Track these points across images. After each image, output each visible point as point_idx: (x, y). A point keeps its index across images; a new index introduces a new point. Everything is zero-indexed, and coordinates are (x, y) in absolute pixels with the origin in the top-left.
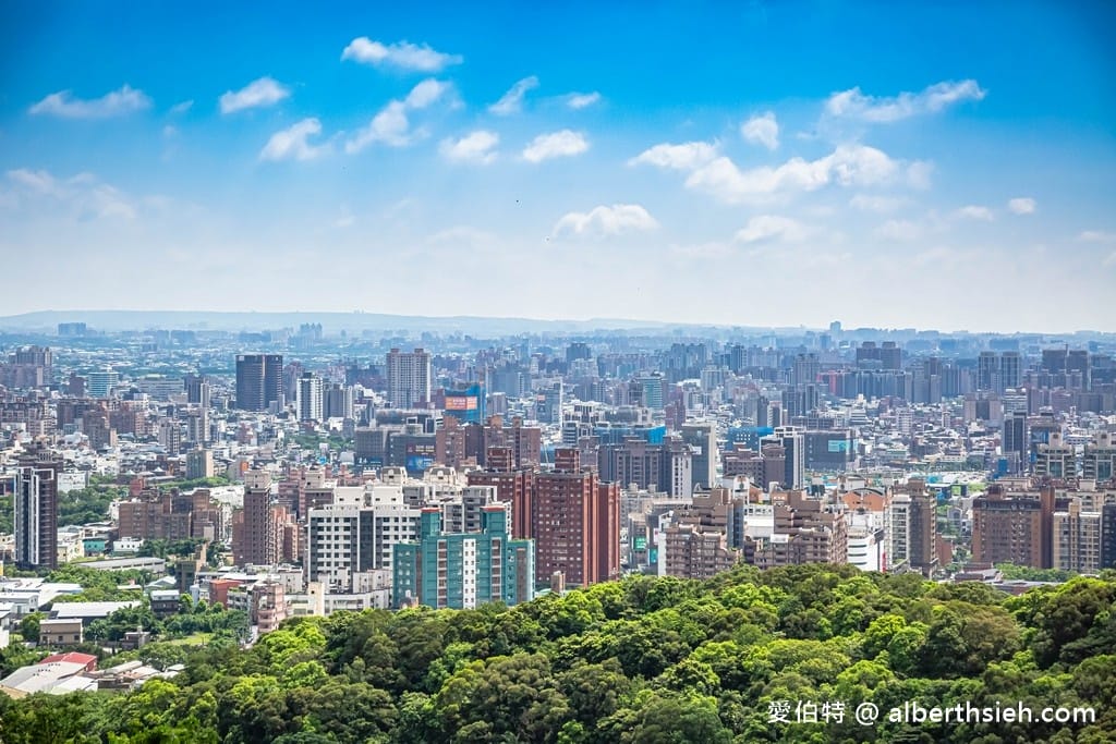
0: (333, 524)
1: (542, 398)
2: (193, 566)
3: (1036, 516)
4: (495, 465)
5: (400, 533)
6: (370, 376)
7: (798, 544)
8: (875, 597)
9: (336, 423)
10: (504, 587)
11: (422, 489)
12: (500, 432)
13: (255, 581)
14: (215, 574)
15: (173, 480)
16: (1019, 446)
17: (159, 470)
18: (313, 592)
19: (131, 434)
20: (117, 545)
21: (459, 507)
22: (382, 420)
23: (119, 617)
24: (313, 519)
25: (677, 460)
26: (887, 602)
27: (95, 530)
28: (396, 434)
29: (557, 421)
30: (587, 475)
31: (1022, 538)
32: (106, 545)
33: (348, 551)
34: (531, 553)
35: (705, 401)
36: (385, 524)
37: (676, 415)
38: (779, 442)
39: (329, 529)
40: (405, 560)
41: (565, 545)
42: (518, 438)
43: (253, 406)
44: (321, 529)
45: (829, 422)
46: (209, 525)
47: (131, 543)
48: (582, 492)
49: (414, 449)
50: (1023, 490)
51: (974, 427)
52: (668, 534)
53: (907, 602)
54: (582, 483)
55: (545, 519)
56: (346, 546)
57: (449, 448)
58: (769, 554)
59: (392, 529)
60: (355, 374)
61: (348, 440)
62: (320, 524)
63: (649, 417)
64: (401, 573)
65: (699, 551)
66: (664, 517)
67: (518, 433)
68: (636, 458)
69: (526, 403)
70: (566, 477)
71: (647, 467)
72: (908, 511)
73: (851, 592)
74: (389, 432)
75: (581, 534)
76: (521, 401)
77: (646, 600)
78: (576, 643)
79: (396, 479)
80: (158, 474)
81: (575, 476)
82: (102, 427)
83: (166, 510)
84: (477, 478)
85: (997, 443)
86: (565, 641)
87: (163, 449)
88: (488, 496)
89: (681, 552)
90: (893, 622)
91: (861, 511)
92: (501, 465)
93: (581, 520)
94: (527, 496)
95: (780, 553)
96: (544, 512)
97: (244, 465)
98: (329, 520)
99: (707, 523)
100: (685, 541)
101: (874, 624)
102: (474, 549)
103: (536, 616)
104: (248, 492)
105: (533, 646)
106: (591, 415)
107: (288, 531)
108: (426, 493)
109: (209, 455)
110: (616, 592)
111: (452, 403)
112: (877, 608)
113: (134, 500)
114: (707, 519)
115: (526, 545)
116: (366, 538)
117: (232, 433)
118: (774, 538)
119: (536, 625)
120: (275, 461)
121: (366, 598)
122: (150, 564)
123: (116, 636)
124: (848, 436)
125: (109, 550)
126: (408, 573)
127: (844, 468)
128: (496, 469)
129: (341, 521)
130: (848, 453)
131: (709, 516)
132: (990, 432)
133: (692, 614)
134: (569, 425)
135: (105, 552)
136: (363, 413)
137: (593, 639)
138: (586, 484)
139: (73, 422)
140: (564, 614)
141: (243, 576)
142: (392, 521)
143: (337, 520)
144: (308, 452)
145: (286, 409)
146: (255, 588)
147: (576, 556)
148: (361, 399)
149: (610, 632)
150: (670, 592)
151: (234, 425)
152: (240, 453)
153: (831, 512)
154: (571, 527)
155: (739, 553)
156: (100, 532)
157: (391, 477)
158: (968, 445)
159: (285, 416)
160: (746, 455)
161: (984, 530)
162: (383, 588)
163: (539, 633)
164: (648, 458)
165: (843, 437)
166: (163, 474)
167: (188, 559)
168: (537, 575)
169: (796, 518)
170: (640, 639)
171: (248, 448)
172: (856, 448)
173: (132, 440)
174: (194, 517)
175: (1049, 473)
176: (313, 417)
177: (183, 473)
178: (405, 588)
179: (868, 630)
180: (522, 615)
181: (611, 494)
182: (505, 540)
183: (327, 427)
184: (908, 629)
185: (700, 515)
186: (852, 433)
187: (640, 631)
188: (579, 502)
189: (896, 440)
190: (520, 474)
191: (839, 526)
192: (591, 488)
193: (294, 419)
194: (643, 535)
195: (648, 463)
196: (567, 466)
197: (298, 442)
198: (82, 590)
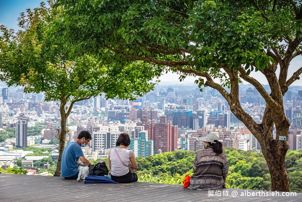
0: (100, 136)
1: (159, 102)
3: (292, 135)
4: (144, 120)
7: (225, 143)
8: (239, 156)
9: (103, 109)
10: (145, 153)
11: (124, 127)
12: (146, 112)
15: (59, 124)
16: (290, 117)
17: (55, 121)
18: (94, 154)
19: (48, 112)
20: (43, 141)
21: (133, 132)
22: (116, 108)
23: (43, 160)
24: (94, 135)
25: (195, 120)
26: (242, 157)
27: (37, 137)
28: (119, 112)
29: (163, 109)
30: (169, 123)
32: (40, 141)
34: (152, 144)
36: (113, 136)
37: (196, 107)
38: (223, 115)
39: (98, 137)
42: (151, 113)
43: (81, 104)
44: (96, 137)
46: (68, 136)
47: (47, 141)
48: (167, 128)
49: (124, 116)
52: (190, 139)
53: (247, 157)
54: (167, 126)
55: (157, 135)
56: (103, 142)
57: (133, 116)
59: (115, 138)
61: (106, 114)
62: (96, 136)
63: (188, 108)
65: (198, 144)
66: (189, 135)
68: (184, 119)
69: (155, 104)
70: (163, 124)
71: (187, 122)
73: (233, 155)
74: (117, 111)
75: (167, 140)
77: (179, 156)
78: (160, 167)
79: (117, 124)
81: (165, 124)
82: (40, 109)
83: (56, 132)
84: (139, 124)
86: (157, 167)
87: (56, 115)
88: (142, 129)
89: (193, 145)
90: (243, 163)
91: (243, 134)
93: (167, 136)
94: (153, 129)
96: (157, 134)
97: (78, 120)
100: (194, 141)
101: (238, 163)
102: (137, 143)
103: (150, 160)
104: (78, 127)
105: (149, 168)
106: (172, 107)
109: (69, 117)
111: (135, 104)
112: (239, 159)
113: (48, 129)
115: (151, 142)
116: (109, 140)
117: (75, 111)
119: (150, 163)
120: (86, 119)
122: (52, 146)
123: (42, 165)
125: (41, 143)
128: (144, 122)
129: (102, 135)
131: (201, 135)
133: (190, 160)
134: (166, 110)
135: (40, 143)
136: (111, 106)
137: (164, 167)
138: (168, 126)
139: (32, 108)
140: (157, 160)
142: (115, 135)
144: (95, 117)
145: (90, 105)
147: (165, 145)
148: (111, 103)
149: (169, 165)
150: (186, 154)
151: (76, 109)
152: (77, 117)
153: (234, 134)
154: (164, 138)
156: (39, 138)
159: (89, 107)
160: (213, 118)
163: (151, 165)
164: (187, 119)
166: (56, 122)
168: (154, 150)
169: (225, 136)
170: (176, 167)
171: (79, 115)
173: (48, 113)
175: (296, 124)
176: (97, 107)
179: (236, 165)
180: (146, 160)
181: (175, 129)
182: (145, 141)
183: (101, 110)
184: (247, 164)
185: (199, 134)
187: (176, 165)
188: (166, 131)
189: (256, 115)
190: (150, 123)
191: (236, 138)
192: (170, 127)
193: (92, 108)
194: (184, 140)
195: (187, 120)
196: (163, 121)
197: (93, 114)
198: (33, 153)
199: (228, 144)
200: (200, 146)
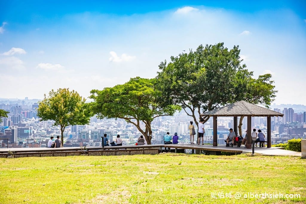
16: (75, 131)
38: (10, 130)
45: (24, 125)
50: (75, 142)
124: (30, 128)
127: (28, 137)
130: (29, 133)
132: (68, 127)
165: (28, 129)
172: (32, 132)
175: (82, 138)
186: (31, 128)
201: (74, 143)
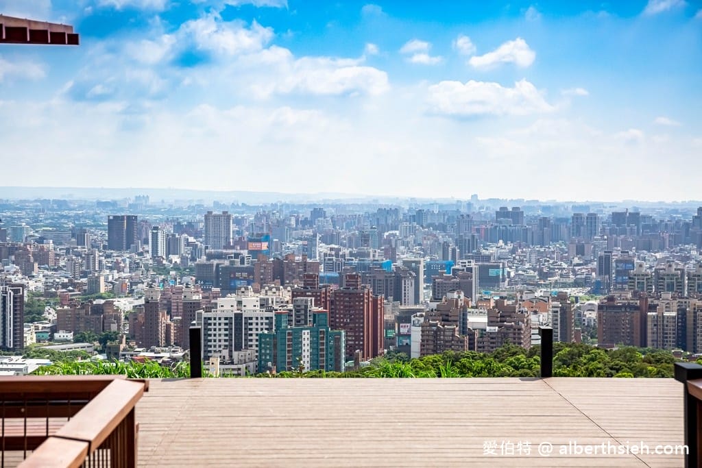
0: (218, 321)
1: (306, 242)
2: (118, 348)
3: (637, 314)
4: (308, 284)
5: (259, 327)
6: (190, 228)
7: (504, 333)
9: (176, 259)
10: (327, 360)
11: (268, 299)
12: (294, 264)
13: (161, 357)
14: (132, 353)
15: (79, 295)
16: (608, 272)
17: (71, 288)
18: (213, 364)
19: (47, 266)
20: (57, 336)
21: (291, 310)
22: (210, 257)
24: (205, 318)
25: (405, 281)
26: (617, 365)
27: (40, 326)
28: (222, 265)
30: (366, 291)
31: (627, 328)
32: (50, 336)
33: (227, 338)
34: (343, 339)
35: (406, 244)
36: (250, 321)
37: (391, 253)
38: (463, 270)
39: (215, 324)
40: (266, 343)
41: (353, 334)
42: (305, 268)
43: (119, 249)
44: (210, 324)
45: (488, 258)
46: (114, 323)
47: (65, 335)
48: (363, 301)
49: (235, 275)
50: (627, 299)
51: (576, 260)
52: (422, 327)
54: (363, 296)
55: (340, 318)
56: (226, 335)
57: (262, 274)
58: (485, 339)
59: (254, 325)
60: (179, 227)
61: (185, 269)
62: (209, 321)
63: (377, 254)
64: (263, 351)
65: (442, 337)
66: (414, 317)
67: (305, 265)
68: (380, 280)
69: (291, 246)
70: (353, 292)
71: (387, 286)
72: (559, 312)
74: (218, 265)
75: (363, 327)
76: (288, 245)
79: (246, 293)
80: (70, 291)
81: (359, 291)
82: (28, 261)
83: (87, 314)
84: (297, 292)
85: (593, 270)
87: (70, 275)
88: (309, 304)
89: (431, 338)
91: (535, 312)
92: (312, 284)
93: (363, 318)
94: (328, 303)
95: (492, 338)
96: (340, 314)
97: (124, 285)
98: (215, 319)
99: (446, 320)
100: (433, 331)
102: (309, 336)
104: (147, 302)
106: (341, 253)
107: (168, 326)
108: (270, 302)
109: (102, 279)
110: (439, 361)
111: (253, 246)
113: (66, 307)
114: (445, 318)
115: (340, 334)
116: (238, 329)
117: (110, 265)
118: (488, 329)
120: (143, 283)
121: (243, 366)
122: (84, 347)
124: (501, 265)
125: (51, 339)
126: (268, 352)
127: (498, 286)
128: (309, 287)
129: (223, 319)
130: (501, 277)
131: (447, 315)
132: (586, 263)
134: (329, 260)
135: (50, 340)
136: (192, 252)
138: (366, 296)
139: (7, 258)
141: (152, 354)
142: (254, 319)
143: (220, 319)
144: (163, 277)
145: (141, 250)
146: (163, 362)
147: (360, 341)
148: (188, 244)
151: (109, 260)
152: (119, 278)
153: (522, 313)
154: (357, 323)
155: (466, 338)
156: (45, 327)
157: (243, 292)
158: (574, 272)
159: (141, 254)
160: (448, 278)
161: (604, 324)
162: (252, 361)
164: (387, 280)
165: (498, 267)
166: (73, 291)
167: (114, 344)
168: (346, 353)
169: (501, 317)
171: (124, 275)
172: (506, 274)
173: (47, 269)
174: (104, 318)
175: (636, 289)
176: (159, 255)
177: (85, 290)
178: (267, 361)
181: (379, 302)
182: (327, 331)
183: (171, 261)
185: (441, 315)
186: (504, 264)
188: (361, 308)
189: (528, 269)
190: (324, 290)
191: (528, 321)
192: (368, 299)
193: (149, 256)
194: (393, 328)
195: (387, 283)
196: (353, 285)
197: (154, 271)
198: (52, 363)
199: (511, 335)
200: (447, 342)
201: (624, 301)
